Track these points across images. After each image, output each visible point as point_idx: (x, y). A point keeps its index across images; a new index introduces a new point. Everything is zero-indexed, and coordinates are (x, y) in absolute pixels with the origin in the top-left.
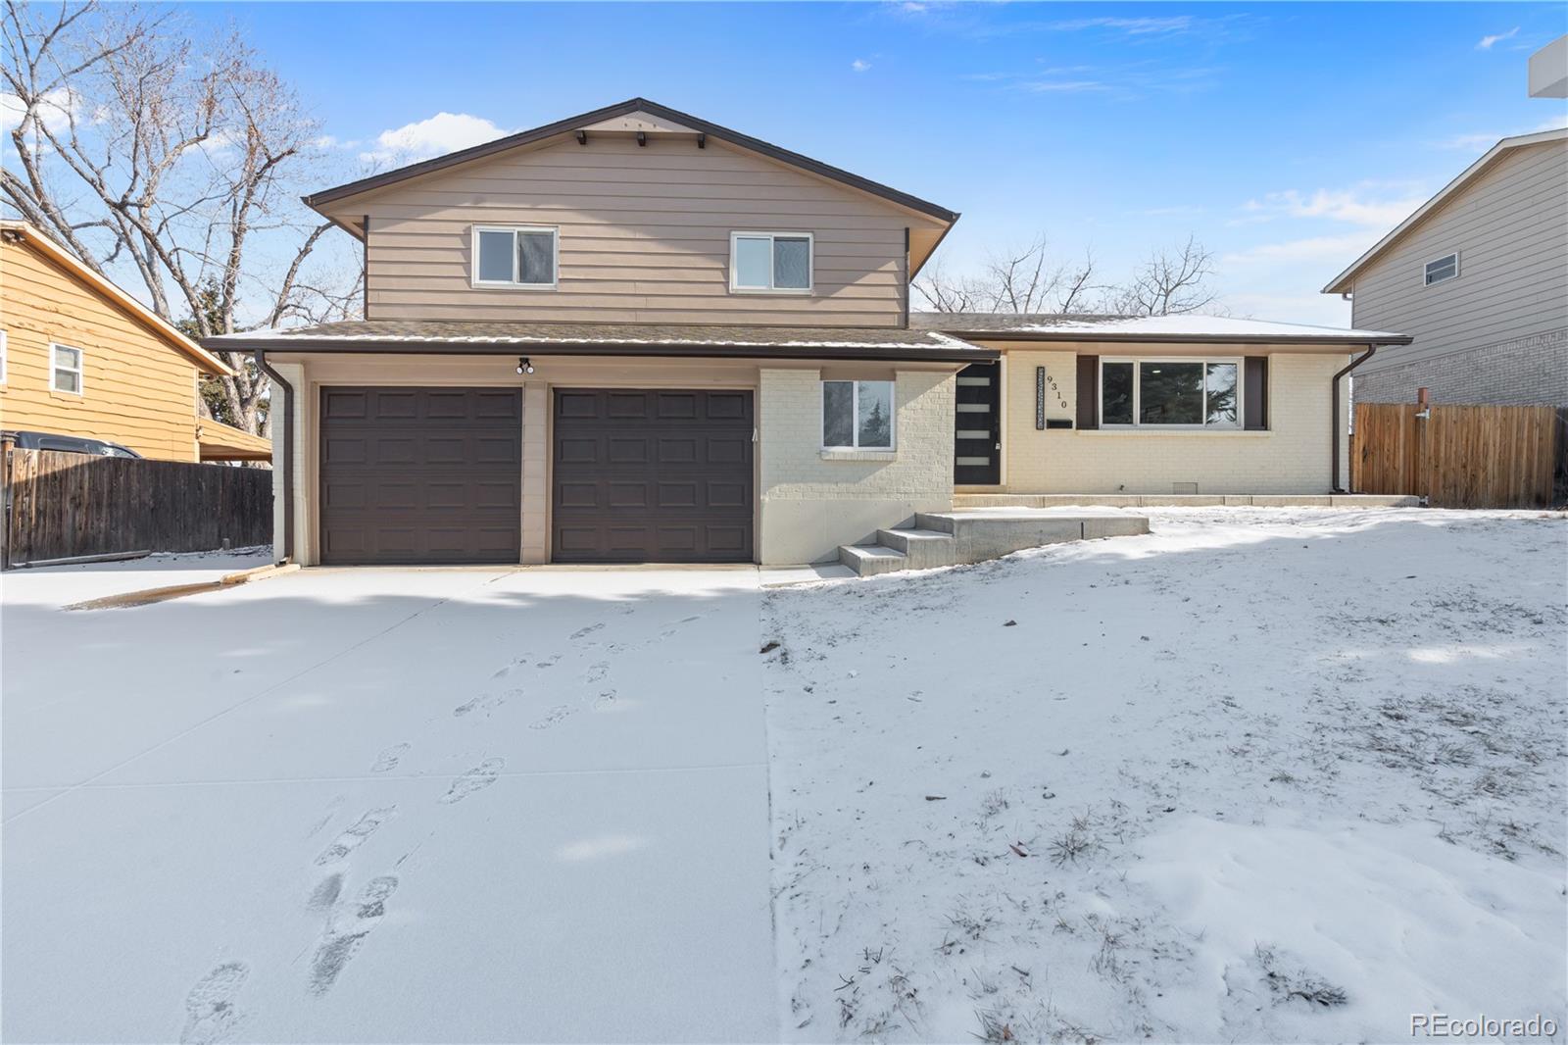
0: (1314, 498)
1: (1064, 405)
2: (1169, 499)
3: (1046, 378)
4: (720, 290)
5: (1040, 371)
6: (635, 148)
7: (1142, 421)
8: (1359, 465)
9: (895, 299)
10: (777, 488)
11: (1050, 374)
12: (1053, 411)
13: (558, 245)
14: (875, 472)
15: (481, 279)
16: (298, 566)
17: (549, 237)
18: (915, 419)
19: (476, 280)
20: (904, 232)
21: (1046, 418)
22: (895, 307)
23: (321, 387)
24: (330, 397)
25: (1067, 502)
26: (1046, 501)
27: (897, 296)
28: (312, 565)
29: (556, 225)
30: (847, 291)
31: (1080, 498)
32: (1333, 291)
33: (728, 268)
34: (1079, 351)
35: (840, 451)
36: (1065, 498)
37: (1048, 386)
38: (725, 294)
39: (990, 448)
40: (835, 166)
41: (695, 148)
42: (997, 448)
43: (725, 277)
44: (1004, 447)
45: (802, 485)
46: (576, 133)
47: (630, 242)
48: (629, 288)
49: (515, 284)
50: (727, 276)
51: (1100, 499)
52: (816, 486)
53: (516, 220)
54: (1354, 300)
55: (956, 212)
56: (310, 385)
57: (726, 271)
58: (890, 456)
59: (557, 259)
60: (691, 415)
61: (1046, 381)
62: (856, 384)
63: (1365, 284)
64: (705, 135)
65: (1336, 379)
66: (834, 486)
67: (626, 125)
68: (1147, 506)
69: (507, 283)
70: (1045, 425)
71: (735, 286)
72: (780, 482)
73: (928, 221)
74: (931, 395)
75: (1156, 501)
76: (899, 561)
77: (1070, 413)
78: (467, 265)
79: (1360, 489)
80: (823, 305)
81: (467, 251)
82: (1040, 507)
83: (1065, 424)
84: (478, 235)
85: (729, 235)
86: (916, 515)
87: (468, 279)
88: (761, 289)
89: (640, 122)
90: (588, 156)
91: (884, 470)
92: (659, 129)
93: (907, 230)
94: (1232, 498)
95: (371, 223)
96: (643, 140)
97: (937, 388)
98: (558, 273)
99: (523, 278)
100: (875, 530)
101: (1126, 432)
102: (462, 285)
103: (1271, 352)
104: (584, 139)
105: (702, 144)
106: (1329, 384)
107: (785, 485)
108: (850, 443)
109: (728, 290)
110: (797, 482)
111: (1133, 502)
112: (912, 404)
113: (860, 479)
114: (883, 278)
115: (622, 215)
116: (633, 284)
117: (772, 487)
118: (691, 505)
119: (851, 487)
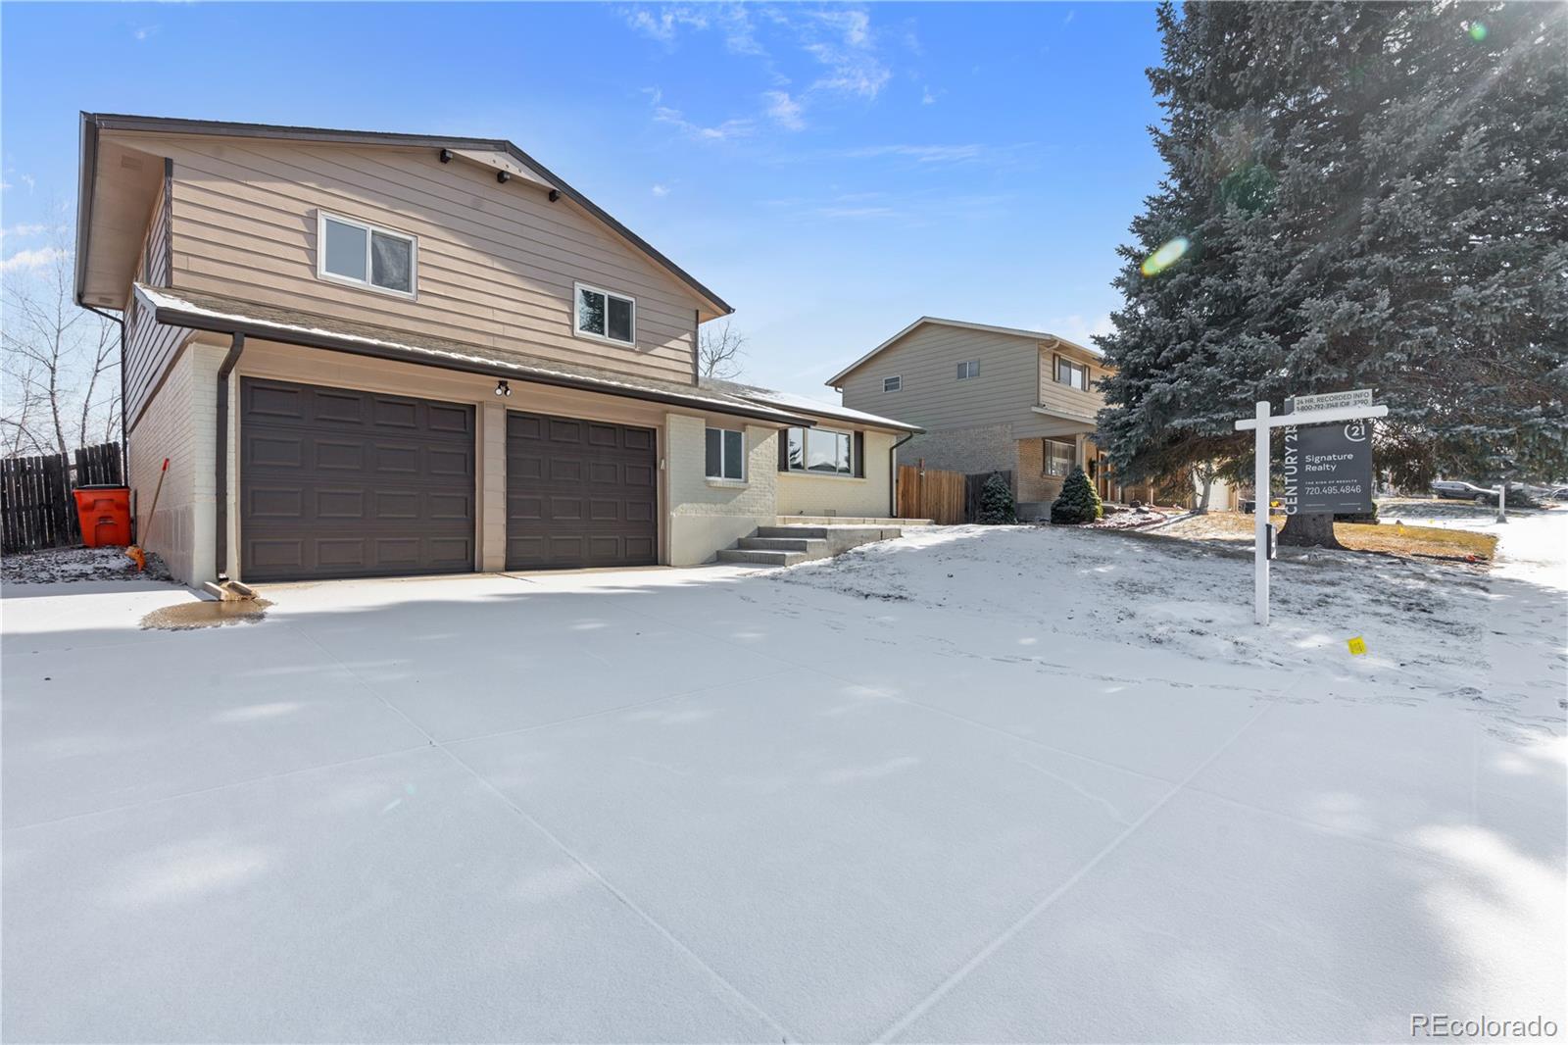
4: (566, 331)
6: (492, 181)
8: (900, 502)
9: (689, 363)
10: (680, 507)
13: (416, 255)
14: (735, 496)
15: (327, 270)
18: (757, 460)
19: (322, 271)
20: (695, 313)
22: (689, 369)
23: (242, 378)
24: (252, 390)
27: (691, 361)
29: (413, 233)
30: (658, 351)
32: (831, 385)
33: (573, 314)
35: (715, 480)
38: (570, 335)
41: (545, 200)
43: (570, 320)
45: (695, 505)
46: (439, 150)
47: (489, 270)
48: (488, 314)
49: (368, 284)
50: (572, 320)
52: (704, 506)
53: (371, 217)
54: (843, 393)
55: (733, 307)
57: (571, 316)
58: (742, 486)
59: (416, 269)
60: (613, 444)
63: (848, 383)
64: (557, 193)
65: (891, 450)
66: (713, 506)
67: (494, 161)
69: (359, 281)
71: (577, 330)
72: (682, 502)
73: (707, 306)
74: (766, 444)
78: (312, 252)
79: (899, 514)
80: (643, 359)
81: (312, 236)
84: (326, 222)
85: (573, 285)
86: (759, 528)
87: (314, 268)
88: (598, 337)
89: (508, 163)
90: (445, 174)
91: (740, 495)
92: (523, 175)
93: (697, 312)
95: (176, 169)
96: (501, 176)
97: (769, 440)
98: (417, 284)
99: (379, 280)
100: (736, 539)
102: (304, 273)
103: (865, 430)
104: (443, 157)
105: (553, 196)
106: (888, 452)
107: (684, 505)
108: (719, 475)
109: (573, 332)
110: (692, 502)
112: (755, 450)
113: (729, 501)
114: (682, 345)
115: (480, 243)
116: (491, 310)
117: (677, 506)
118: (615, 518)
119: (724, 507)
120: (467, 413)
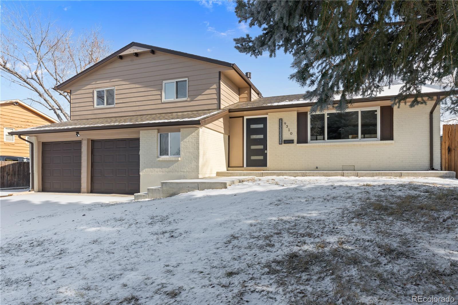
0: (391, 173)
1: (291, 134)
2: (317, 173)
3: (283, 123)
4: (159, 102)
5: (281, 120)
7: (328, 139)
8: (445, 155)
9: (215, 98)
10: (144, 170)
11: (285, 121)
12: (286, 136)
13: (116, 92)
14: (173, 164)
16: (34, 192)
17: (112, 90)
18: (186, 145)
19: (96, 106)
20: (218, 74)
21: (283, 140)
23: (42, 142)
24: (45, 145)
25: (272, 174)
26: (263, 174)
28: (39, 191)
29: (114, 86)
30: (199, 97)
31: (277, 173)
33: (162, 94)
34: (298, 111)
35: (164, 157)
36: (271, 173)
37: (284, 126)
39: (263, 152)
40: (191, 54)
41: (152, 55)
42: (266, 152)
44: (269, 152)
45: (152, 169)
46: (118, 56)
47: (134, 89)
48: (134, 104)
49: (105, 106)
50: (161, 97)
51: (286, 173)
52: (156, 169)
53: (104, 86)
56: (39, 142)
57: (161, 95)
59: (116, 97)
60: (125, 146)
61: (283, 124)
62: (169, 133)
65: (431, 113)
66: (161, 169)
67: (130, 52)
68: (307, 176)
69: (103, 106)
70: (283, 142)
71: (164, 100)
72: (145, 168)
74: (192, 136)
75: (311, 174)
76: (145, 196)
77: (295, 137)
78: (93, 102)
80: (191, 103)
81: (93, 97)
82: (261, 177)
83: (291, 142)
84: (96, 92)
85: (162, 83)
87: (93, 106)
88: (172, 100)
89: (134, 50)
91: (176, 164)
92: (139, 51)
93: (220, 72)
94: (347, 173)
95: (72, 92)
96: (137, 55)
97: (193, 134)
98: (116, 101)
99: (108, 104)
101: (318, 144)
102: (92, 108)
103: (394, 103)
104: (119, 58)
105: (153, 52)
106: (428, 116)
107: (147, 169)
108: (168, 155)
109: (162, 101)
110: (150, 168)
111: (300, 174)
112: (185, 140)
113: (169, 167)
114: (213, 91)
115: (132, 80)
116: (135, 102)
117: (143, 170)
118: (125, 175)
119: (167, 170)
120: (79, 143)
